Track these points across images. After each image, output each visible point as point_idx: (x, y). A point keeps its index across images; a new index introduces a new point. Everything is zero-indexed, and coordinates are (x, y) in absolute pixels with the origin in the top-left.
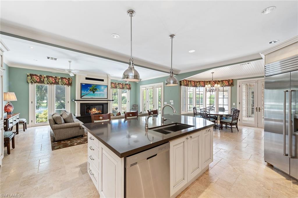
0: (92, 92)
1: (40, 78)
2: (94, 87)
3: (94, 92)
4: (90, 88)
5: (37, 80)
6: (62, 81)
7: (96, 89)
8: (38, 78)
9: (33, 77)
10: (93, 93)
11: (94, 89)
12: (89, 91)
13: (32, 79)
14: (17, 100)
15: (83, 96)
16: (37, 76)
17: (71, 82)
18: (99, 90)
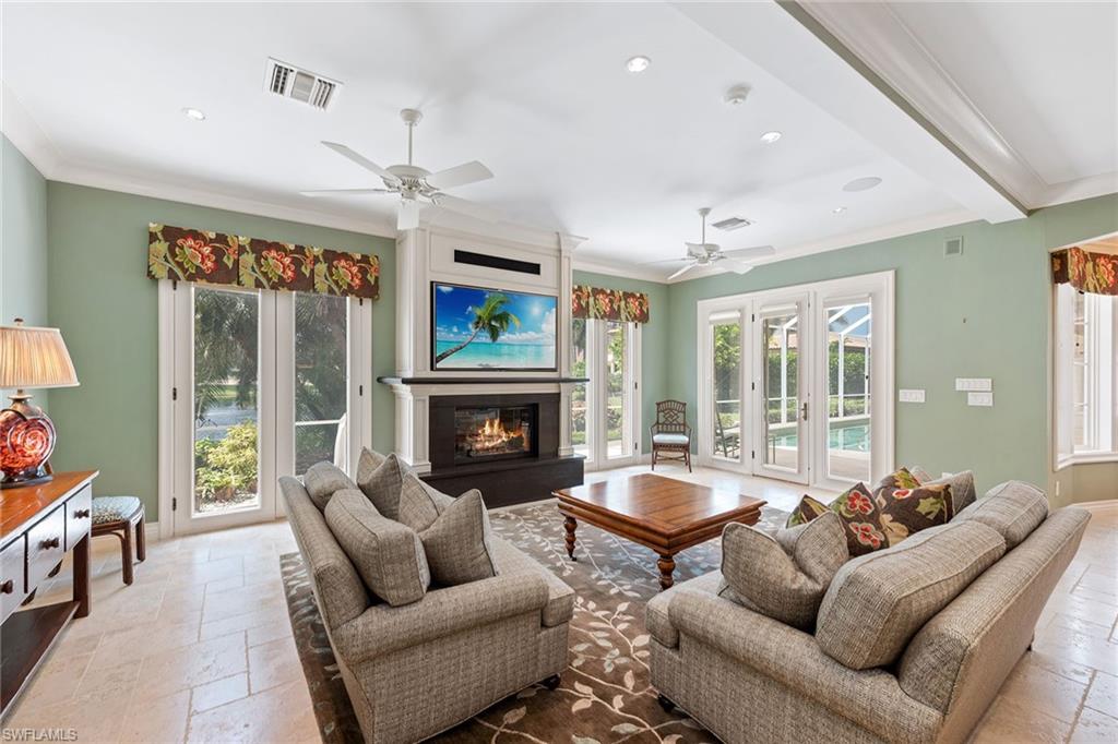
0: (488, 335)
1: (219, 254)
2: (494, 308)
3: (494, 334)
4: (479, 312)
5: (203, 262)
6: (331, 275)
7: (503, 318)
8: (207, 250)
9: (182, 248)
10: (489, 341)
11: (496, 318)
12: (470, 326)
13: (174, 255)
14: (78, 384)
15: (442, 357)
16: (204, 238)
17: (377, 278)
18: (517, 323)
